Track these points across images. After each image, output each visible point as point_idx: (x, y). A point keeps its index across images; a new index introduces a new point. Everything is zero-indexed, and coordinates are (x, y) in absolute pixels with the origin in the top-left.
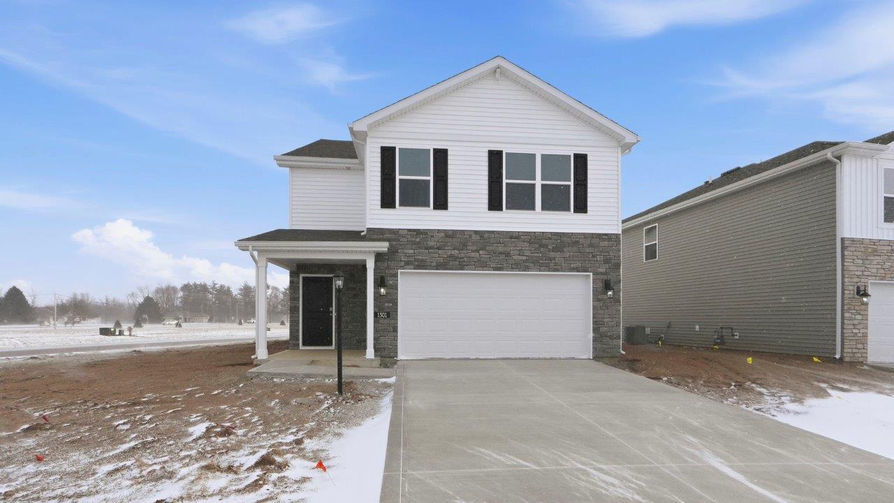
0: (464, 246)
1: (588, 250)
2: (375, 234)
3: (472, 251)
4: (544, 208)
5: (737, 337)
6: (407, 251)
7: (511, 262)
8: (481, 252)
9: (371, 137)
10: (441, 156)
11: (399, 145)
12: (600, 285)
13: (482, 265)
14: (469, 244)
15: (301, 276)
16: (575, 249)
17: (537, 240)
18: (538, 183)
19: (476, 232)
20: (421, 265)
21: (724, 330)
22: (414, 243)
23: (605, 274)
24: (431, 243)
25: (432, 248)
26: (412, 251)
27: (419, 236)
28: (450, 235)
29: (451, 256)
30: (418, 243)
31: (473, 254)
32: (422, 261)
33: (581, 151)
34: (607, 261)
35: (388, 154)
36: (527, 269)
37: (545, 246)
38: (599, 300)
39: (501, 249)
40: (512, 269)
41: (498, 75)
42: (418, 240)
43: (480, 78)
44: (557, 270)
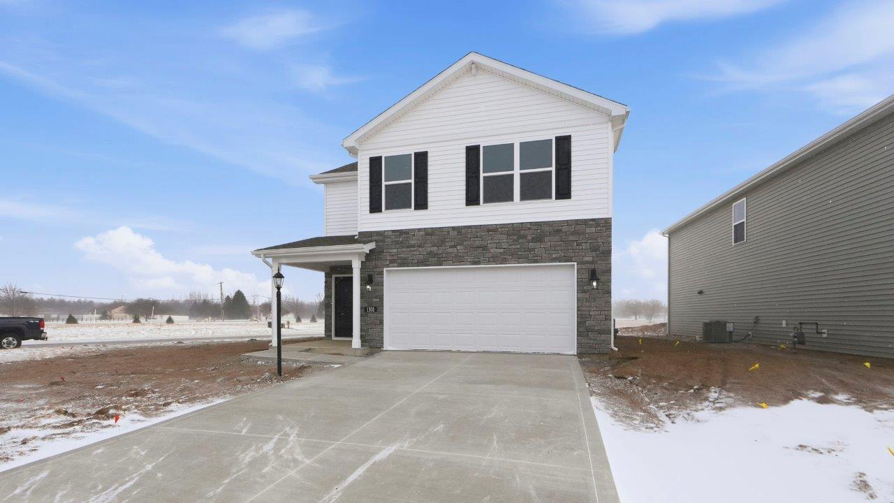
0: (442, 242)
1: (571, 238)
2: (365, 237)
3: (451, 247)
4: (523, 198)
6: (391, 251)
7: (487, 255)
8: (459, 247)
9: (362, 151)
10: (422, 158)
11: (384, 153)
12: (586, 276)
13: (459, 260)
14: (447, 240)
15: (334, 276)
16: (557, 238)
17: (516, 231)
18: (517, 172)
19: (454, 228)
20: (404, 263)
22: (397, 242)
23: (592, 262)
24: (412, 242)
25: (413, 246)
26: (396, 250)
27: (402, 235)
28: (430, 232)
29: (430, 253)
30: (401, 242)
31: (450, 250)
32: (405, 259)
33: (563, 133)
34: (594, 249)
35: (375, 163)
36: (504, 261)
37: (524, 237)
38: (584, 292)
39: (478, 243)
40: (489, 262)
41: (474, 71)
42: (401, 239)
44: (536, 261)
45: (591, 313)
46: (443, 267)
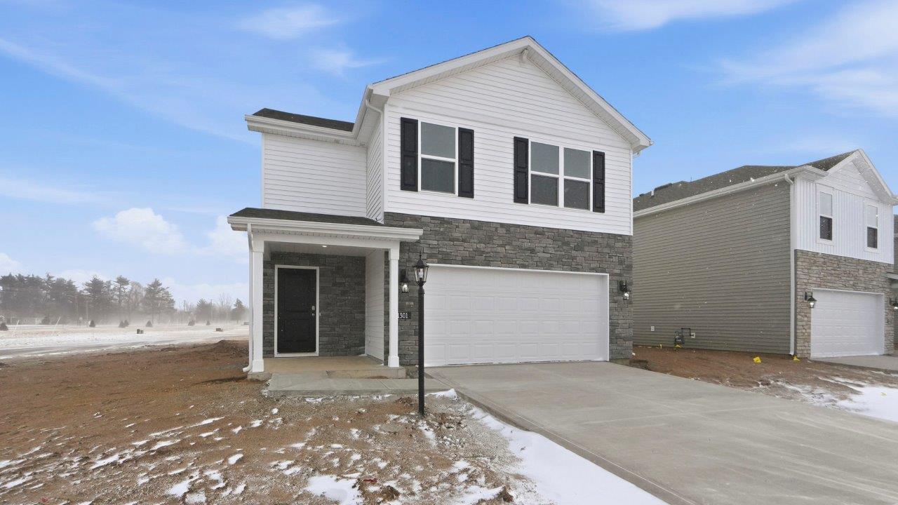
0: (489, 239)
1: (606, 250)
2: (394, 219)
3: (499, 246)
4: (567, 204)
5: (694, 337)
6: (430, 242)
7: (536, 259)
8: (507, 247)
9: (390, 105)
10: (467, 136)
11: (421, 118)
12: (616, 286)
13: (508, 261)
14: (495, 238)
15: (277, 267)
16: (594, 249)
17: (560, 236)
18: (562, 177)
19: (502, 225)
20: (445, 259)
21: (684, 331)
22: (437, 233)
23: (620, 275)
24: (456, 235)
25: (458, 240)
26: (435, 242)
27: (441, 226)
28: (477, 226)
29: (477, 250)
30: (442, 233)
31: (499, 249)
32: (448, 254)
33: (600, 149)
34: (621, 263)
35: (408, 127)
36: (550, 267)
37: (567, 244)
38: (615, 302)
39: (527, 244)
40: (537, 267)
41: (525, 57)
42: (442, 229)
43: (507, 57)
44: (578, 270)
45: (620, 322)
46: (489, 268)
